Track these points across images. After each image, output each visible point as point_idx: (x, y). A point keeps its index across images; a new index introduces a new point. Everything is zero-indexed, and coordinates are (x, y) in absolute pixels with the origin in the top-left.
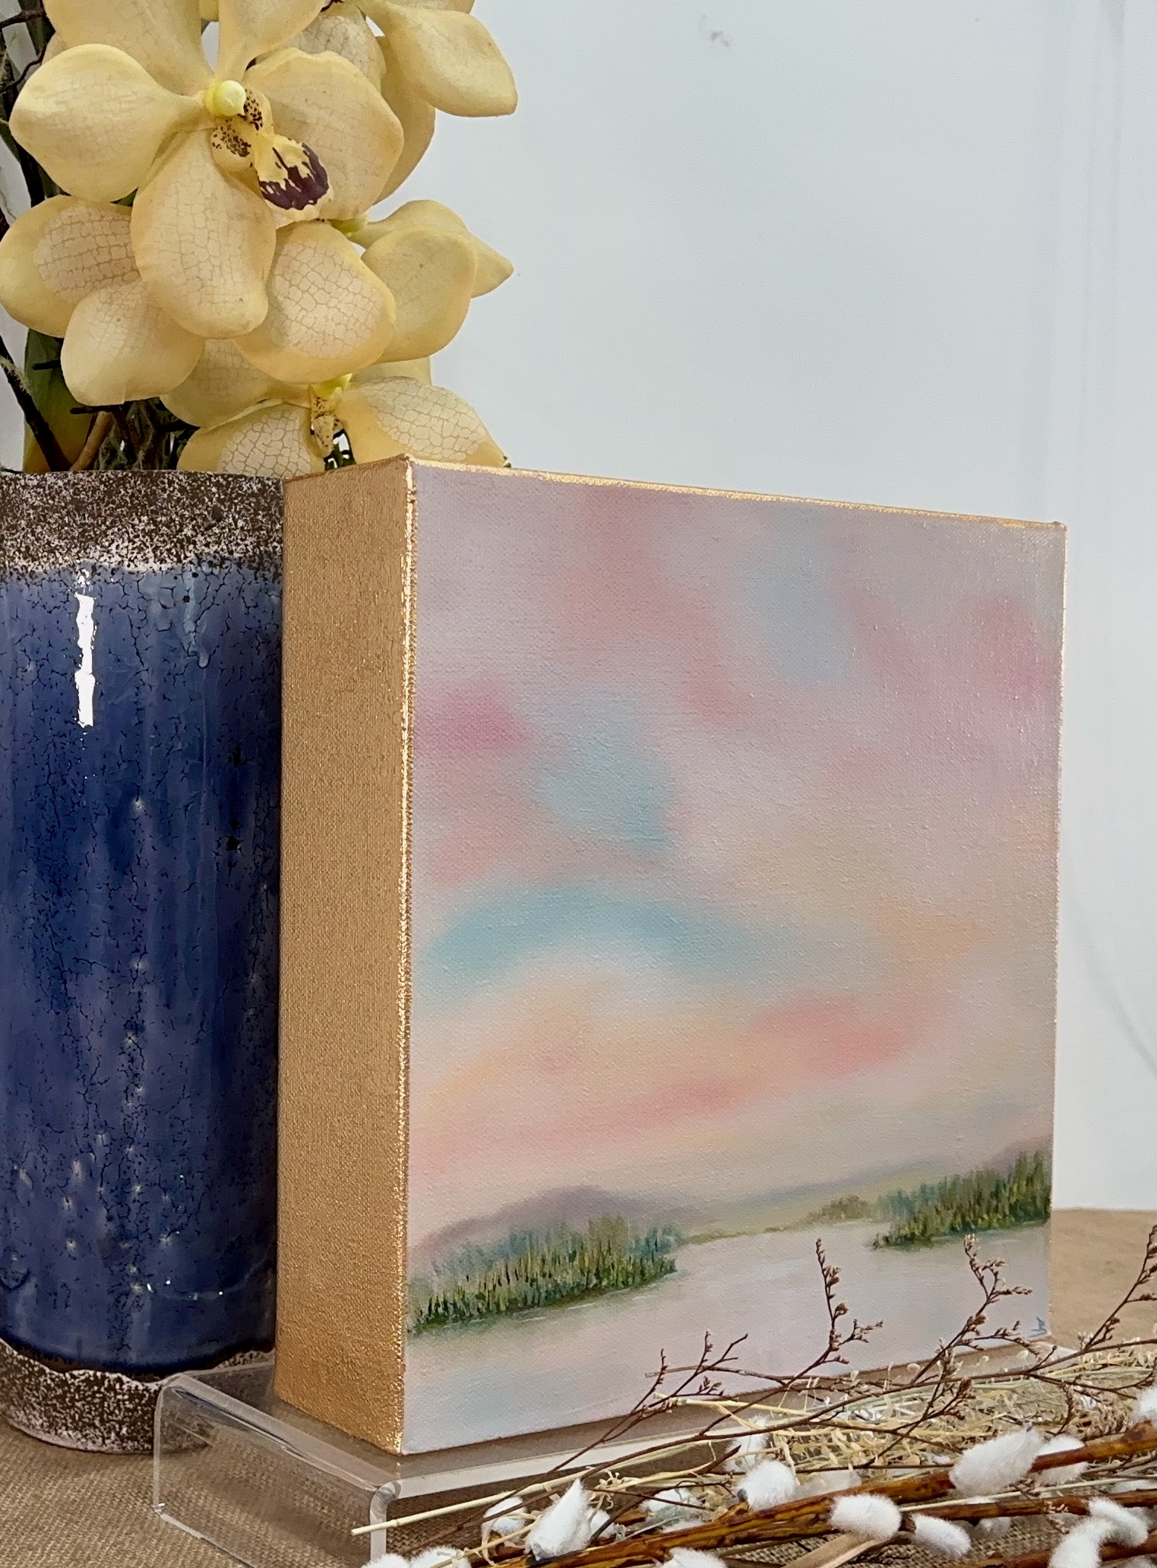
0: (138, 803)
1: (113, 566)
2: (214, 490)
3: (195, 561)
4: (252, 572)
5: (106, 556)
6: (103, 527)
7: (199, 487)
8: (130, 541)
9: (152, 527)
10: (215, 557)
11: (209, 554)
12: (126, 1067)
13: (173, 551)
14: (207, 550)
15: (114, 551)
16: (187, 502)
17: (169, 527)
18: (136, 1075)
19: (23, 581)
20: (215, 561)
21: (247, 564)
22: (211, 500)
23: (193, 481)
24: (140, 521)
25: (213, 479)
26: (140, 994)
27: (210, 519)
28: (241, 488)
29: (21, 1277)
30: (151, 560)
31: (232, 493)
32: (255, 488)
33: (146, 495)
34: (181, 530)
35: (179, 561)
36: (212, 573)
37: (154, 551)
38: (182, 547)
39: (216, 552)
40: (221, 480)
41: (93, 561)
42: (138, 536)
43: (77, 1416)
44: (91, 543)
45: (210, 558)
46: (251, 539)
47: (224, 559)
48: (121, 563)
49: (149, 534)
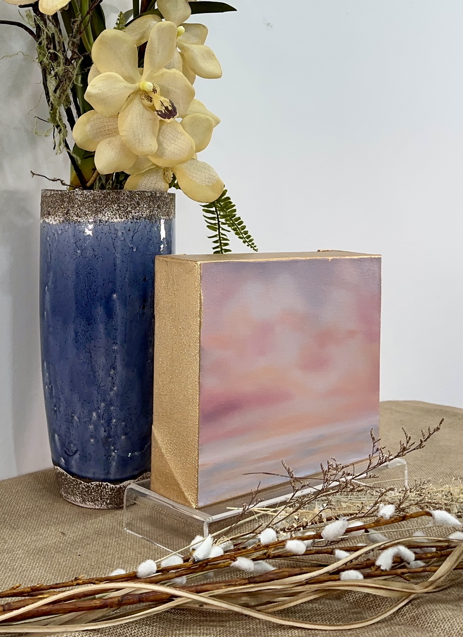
0: (115, 295)
1: (106, 220)
2: (137, 196)
3: (132, 218)
4: (149, 221)
5: (104, 217)
6: (103, 208)
7: (133, 195)
8: (111, 212)
9: (118, 208)
10: (138, 217)
12: (111, 381)
13: (125, 215)
14: (135, 215)
15: (106, 215)
16: (129, 200)
17: (123, 208)
18: (114, 383)
19: (76, 224)
21: (147, 218)
22: (136, 199)
23: (131, 193)
24: (115, 206)
25: (137, 193)
26: (115, 357)
27: (136, 205)
28: (145, 195)
29: (74, 452)
30: (118, 218)
31: (143, 197)
32: (149, 195)
33: (116, 198)
34: (127, 209)
35: (127, 218)
36: (137, 222)
37: (119, 215)
38: (128, 214)
39: (138, 215)
40: (139, 193)
41: (99, 219)
42: (114, 211)
43: (93, 498)
44: (99, 213)
45: (136, 217)
46: (148, 211)
47: (140, 217)
48: (109, 219)
49: (117, 210)
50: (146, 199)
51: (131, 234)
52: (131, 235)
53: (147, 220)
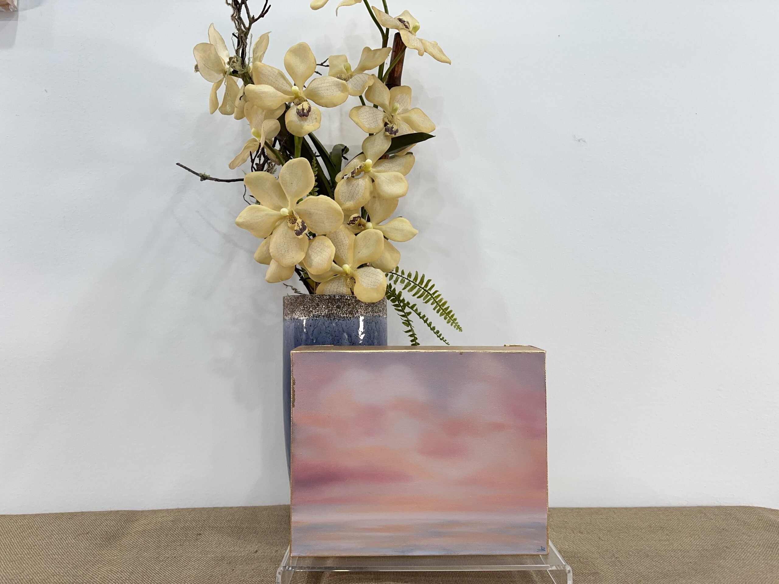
1: (297, 318)
2: (317, 299)
3: (313, 317)
4: (327, 318)
5: (295, 316)
6: (295, 309)
7: (313, 298)
8: (300, 312)
9: (303, 308)
10: (317, 315)
11: (316, 314)
13: (308, 314)
14: (315, 313)
15: (297, 314)
16: (311, 302)
17: (307, 308)
20: (317, 316)
21: (326, 316)
22: (316, 301)
23: (312, 297)
24: (301, 307)
25: (317, 296)
27: (316, 306)
28: (324, 298)
30: (303, 316)
31: (321, 299)
32: (328, 297)
33: (302, 301)
34: (309, 309)
35: (309, 316)
36: (316, 319)
37: (304, 314)
38: (310, 313)
39: (317, 314)
40: (319, 296)
41: (293, 317)
42: (301, 311)
44: (293, 312)
45: (316, 316)
46: (327, 310)
47: (319, 316)
48: (298, 317)
49: (303, 310)
50: (324, 301)
51: (312, 328)
52: (312, 330)
53: (325, 318)
